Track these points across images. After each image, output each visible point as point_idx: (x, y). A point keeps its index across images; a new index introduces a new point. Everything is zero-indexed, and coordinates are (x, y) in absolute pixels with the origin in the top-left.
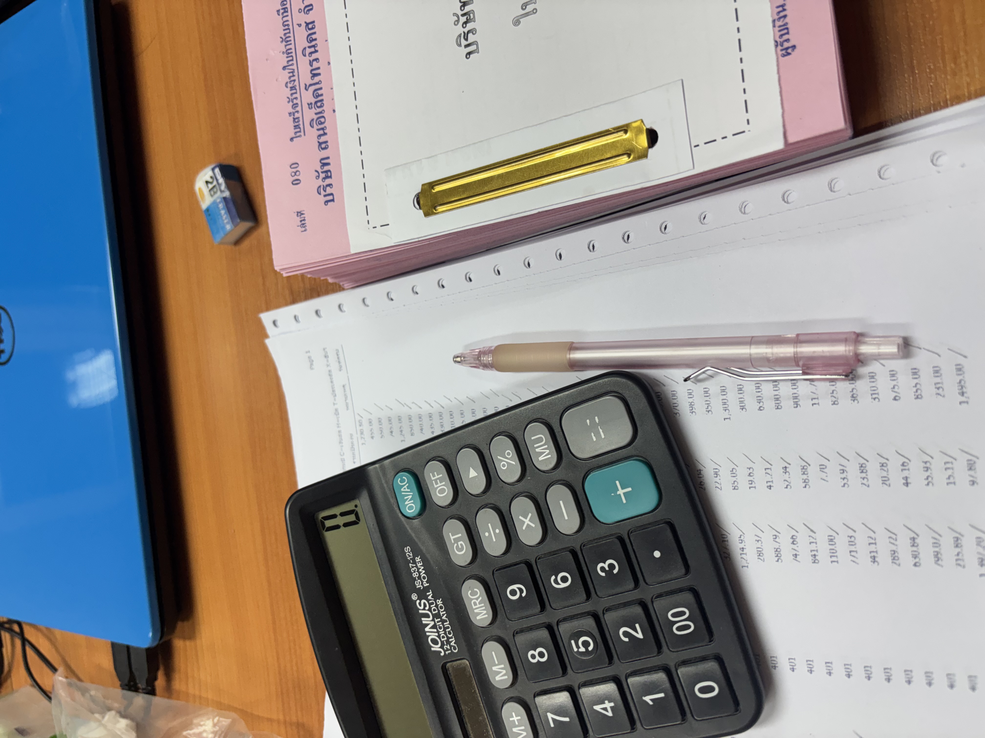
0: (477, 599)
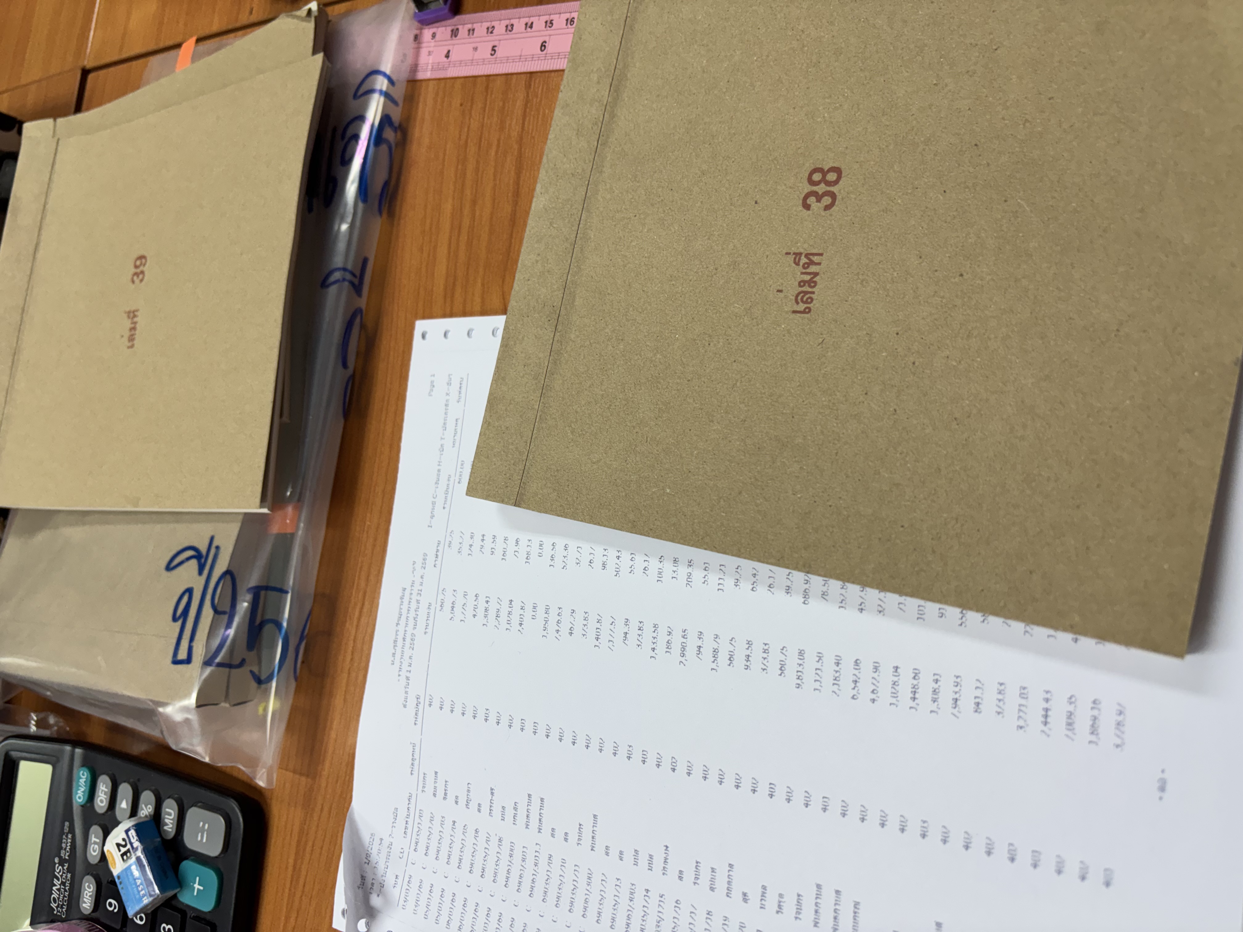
0: (89, 892)
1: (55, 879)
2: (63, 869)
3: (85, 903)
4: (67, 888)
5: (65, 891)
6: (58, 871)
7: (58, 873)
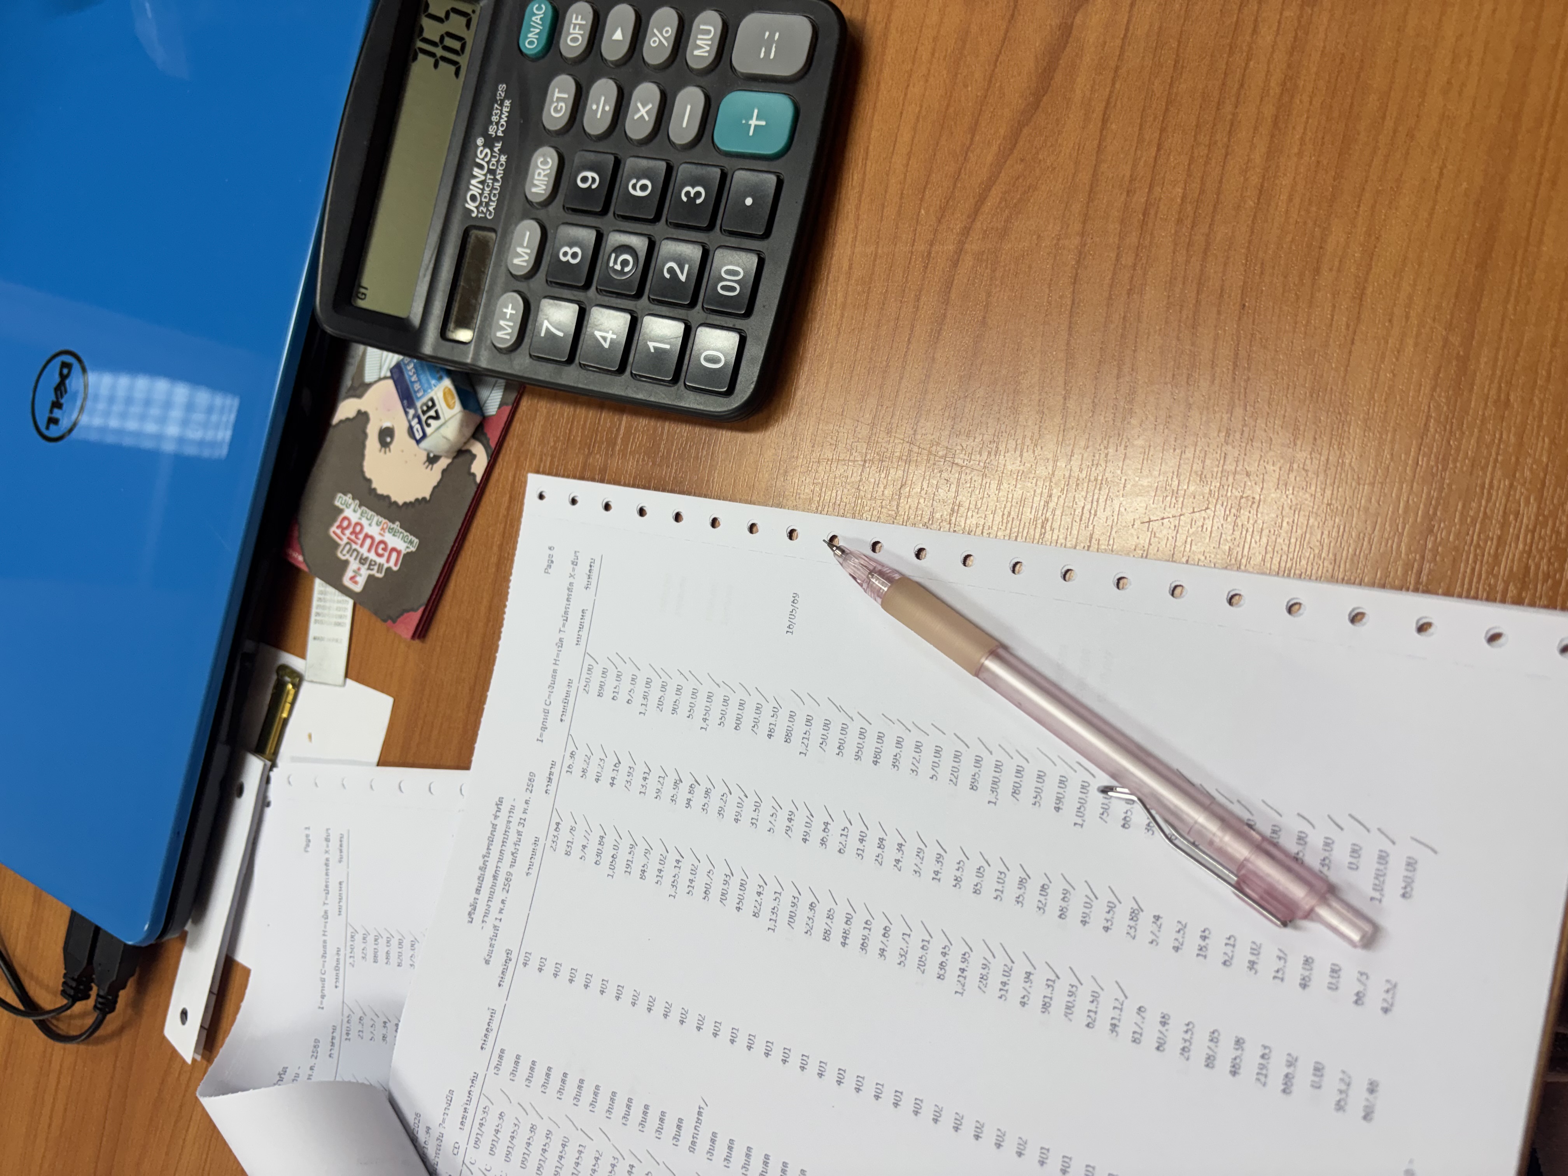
0: (544, 170)
1: (476, 169)
2: (492, 151)
3: (536, 186)
4: (498, 177)
5: (495, 180)
6: (482, 157)
7: (483, 159)
